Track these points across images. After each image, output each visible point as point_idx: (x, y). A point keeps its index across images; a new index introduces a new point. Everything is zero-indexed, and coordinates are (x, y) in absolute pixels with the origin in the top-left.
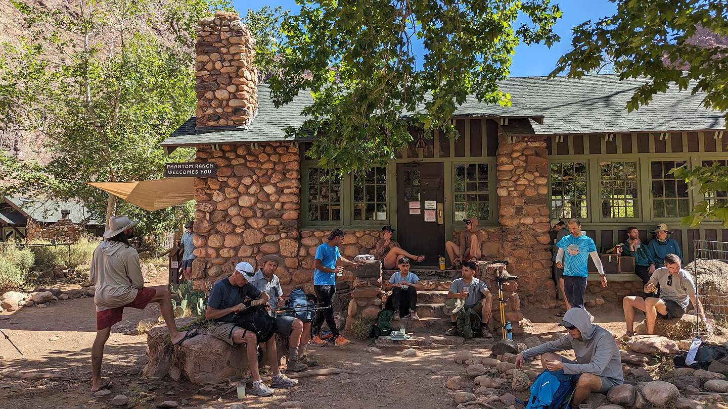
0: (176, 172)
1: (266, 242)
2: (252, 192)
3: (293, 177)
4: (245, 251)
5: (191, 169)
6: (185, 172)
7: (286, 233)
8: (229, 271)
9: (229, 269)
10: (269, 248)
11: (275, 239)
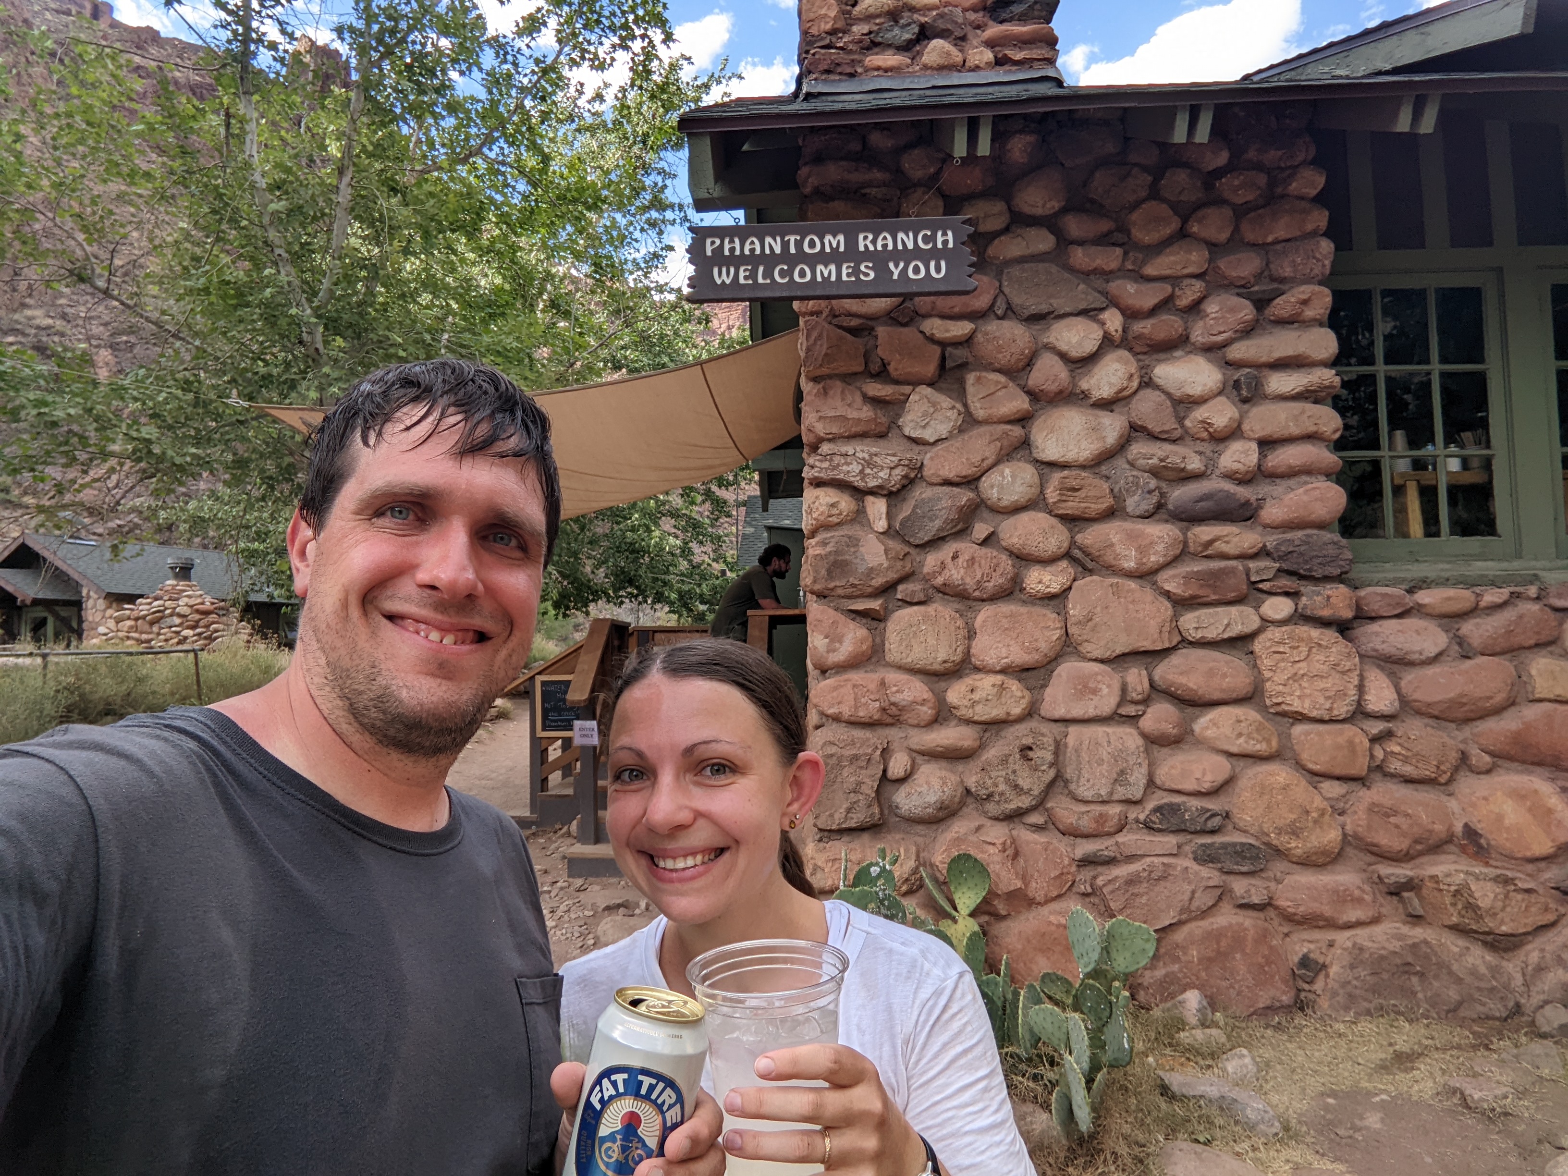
0: (753, 275)
1: (1186, 643)
2: (1106, 392)
3: (1309, 313)
4: (1085, 689)
5: (835, 257)
6: (802, 274)
7: (1287, 594)
8: (1010, 793)
9: (1007, 781)
10: (1211, 673)
11: (1237, 629)
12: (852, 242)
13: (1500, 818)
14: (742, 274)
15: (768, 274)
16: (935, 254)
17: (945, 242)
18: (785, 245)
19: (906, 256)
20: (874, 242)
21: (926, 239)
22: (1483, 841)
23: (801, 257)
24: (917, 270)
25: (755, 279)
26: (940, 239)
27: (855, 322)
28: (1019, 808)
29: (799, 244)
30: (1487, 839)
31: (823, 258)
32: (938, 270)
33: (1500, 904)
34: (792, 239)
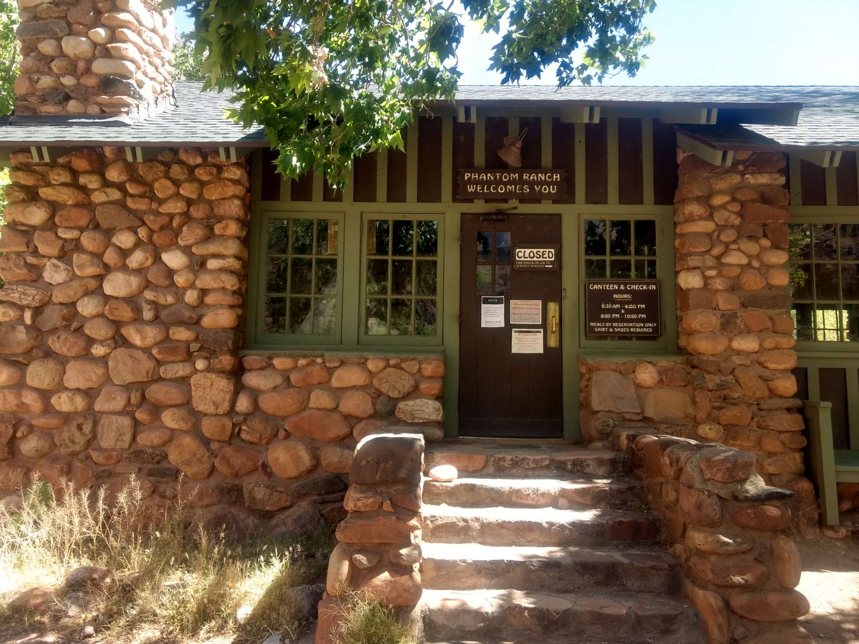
1: (161, 379)
2: (136, 266)
3: (228, 233)
4: (110, 399)
7: (206, 359)
9: (70, 439)
10: (167, 392)
11: (181, 373)
12: (521, 177)
13: (277, 459)
14: (479, 188)
15: (488, 189)
16: (553, 183)
17: (557, 179)
18: (495, 177)
19: (541, 183)
20: (529, 177)
21: (549, 177)
22: (269, 470)
23: (500, 182)
24: (545, 189)
25: (483, 190)
26: (555, 177)
27: (23, 228)
28: (74, 451)
29: (501, 177)
30: (271, 469)
31: (510, 183)
32: (553, 190)
33: (267, 498)
34: (498, 175)
